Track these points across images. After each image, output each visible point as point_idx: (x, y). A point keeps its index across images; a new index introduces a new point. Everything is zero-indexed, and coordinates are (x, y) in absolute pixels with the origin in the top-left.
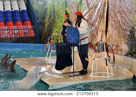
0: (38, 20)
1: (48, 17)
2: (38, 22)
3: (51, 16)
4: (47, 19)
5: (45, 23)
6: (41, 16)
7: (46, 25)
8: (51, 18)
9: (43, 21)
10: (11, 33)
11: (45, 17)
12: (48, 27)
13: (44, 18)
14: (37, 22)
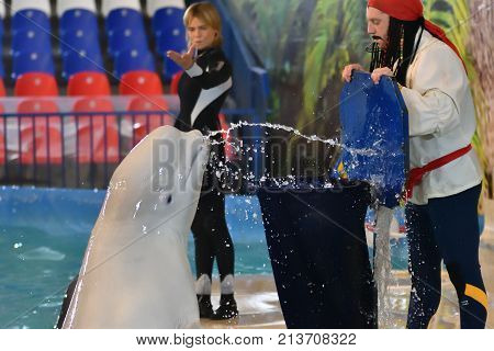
0: (259, 64)
1: (322, 41)
2: (260, 71)
3: (339, 36)
4: (313, 57)
5: (300, 79)
6: (279, 37)
7: (310, 92)
8: (344, 46)
9: (287, 67)
10: (98, 134)
11: (304, 44)
12: (320, 100)
13: (294, 52)
14: (255, 75)
